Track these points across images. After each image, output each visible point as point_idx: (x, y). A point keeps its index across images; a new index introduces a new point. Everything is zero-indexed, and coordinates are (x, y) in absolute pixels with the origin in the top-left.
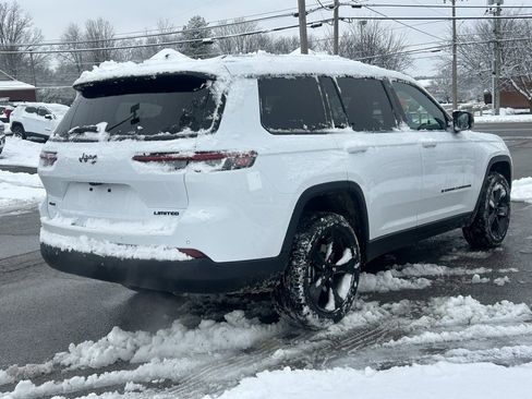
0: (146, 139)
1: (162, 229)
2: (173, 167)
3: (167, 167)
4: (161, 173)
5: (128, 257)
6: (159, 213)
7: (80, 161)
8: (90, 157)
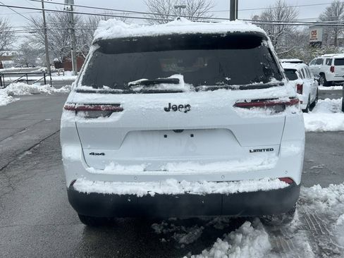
0: (241, 88)
1: (262, 164)
2: (274, 111)
3: (269, 111)
4: (264, 116)
5: (233, 192)
6: (255, 151)
7: (166, 110)
8: (181, 106)
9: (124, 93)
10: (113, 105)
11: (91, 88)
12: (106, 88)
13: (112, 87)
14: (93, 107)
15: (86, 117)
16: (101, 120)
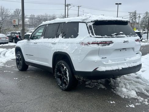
7: (124, 42)
8: (127, 41)
9: (112, 37)
10: (110, 41)
11: (101, 36)
12: (106, 36)
13: (108, 36)
14: (104, 42)
15: (102, 46)
16: (107, 46)
